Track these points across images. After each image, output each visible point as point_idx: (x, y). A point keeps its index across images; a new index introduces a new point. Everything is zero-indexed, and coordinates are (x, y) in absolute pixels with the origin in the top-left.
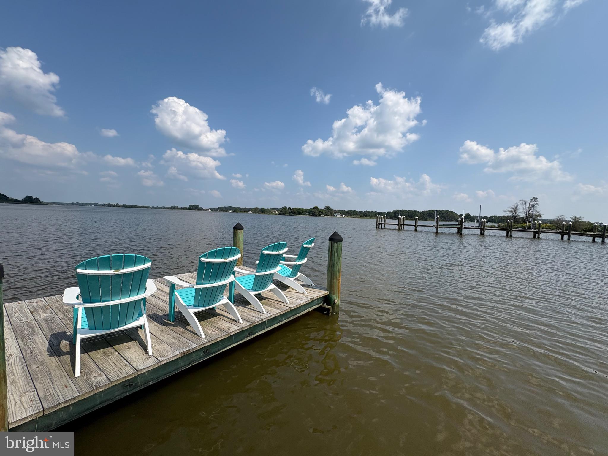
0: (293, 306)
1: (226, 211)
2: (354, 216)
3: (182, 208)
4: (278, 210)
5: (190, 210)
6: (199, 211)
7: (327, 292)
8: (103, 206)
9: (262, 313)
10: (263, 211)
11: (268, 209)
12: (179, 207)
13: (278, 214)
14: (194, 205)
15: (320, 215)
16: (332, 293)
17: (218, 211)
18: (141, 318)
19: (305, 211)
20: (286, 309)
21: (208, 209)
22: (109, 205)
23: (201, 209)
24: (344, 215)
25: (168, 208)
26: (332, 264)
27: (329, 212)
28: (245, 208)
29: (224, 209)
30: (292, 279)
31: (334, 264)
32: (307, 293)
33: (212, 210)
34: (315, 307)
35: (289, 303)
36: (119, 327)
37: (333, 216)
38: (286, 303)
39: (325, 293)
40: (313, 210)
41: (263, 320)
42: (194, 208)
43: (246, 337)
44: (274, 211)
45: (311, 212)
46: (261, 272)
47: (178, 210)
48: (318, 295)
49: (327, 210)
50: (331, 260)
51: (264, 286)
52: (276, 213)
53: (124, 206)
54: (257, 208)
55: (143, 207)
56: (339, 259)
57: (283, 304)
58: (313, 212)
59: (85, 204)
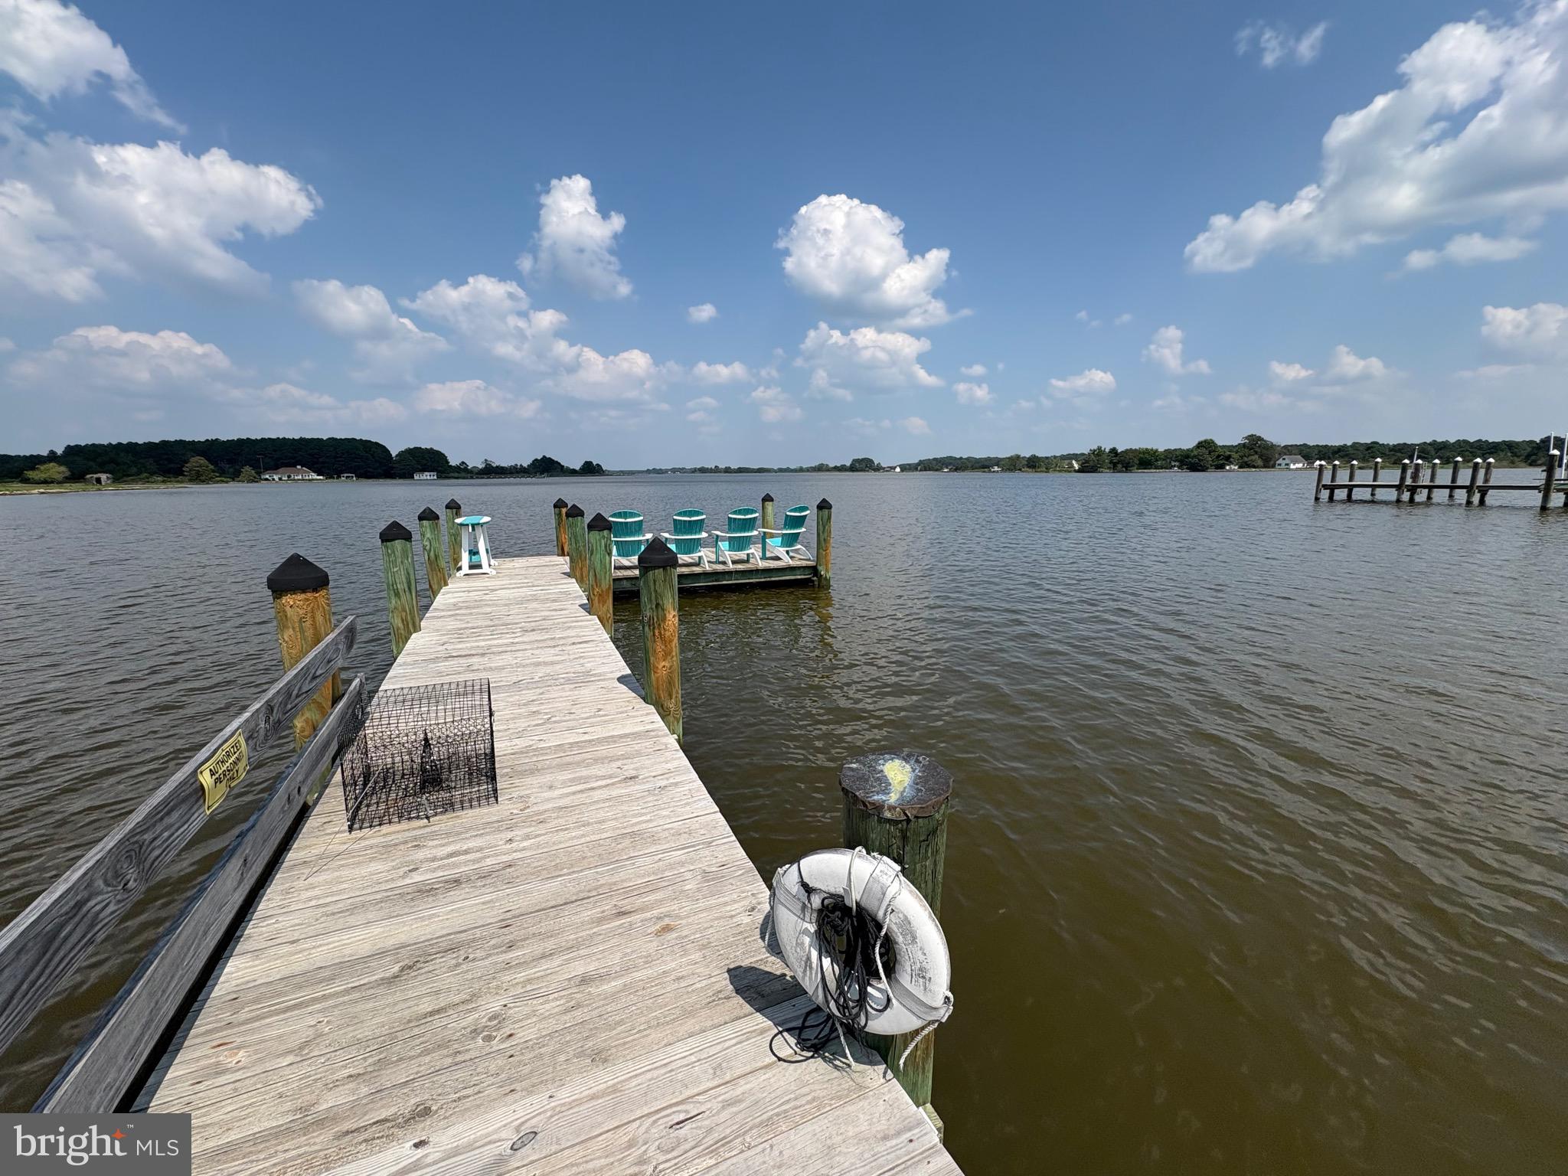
1: (937, 470)
4: (1075, 457)
5: (853, 471)
6: (873, 473)
8: (693, 472)
10: (1034, 463)
13: (1079, 471)
14: (863, 460)
15: (1221, 467)
17: (916, 469)
21: (895, 468)
23: (878, 469)
25: (808, 470)
27: (1256, 454)
29: (932, 464)
33: (904, 468)
37: (1273, 466)
40: (1195, 453)
42: (863, 465)
44: (1067, 462)
45: (1188, 457)
47: (828, 473)
49: (1250, 449)
52: (1073, 467)
54: (1019, 457)
58: (1195, 456)
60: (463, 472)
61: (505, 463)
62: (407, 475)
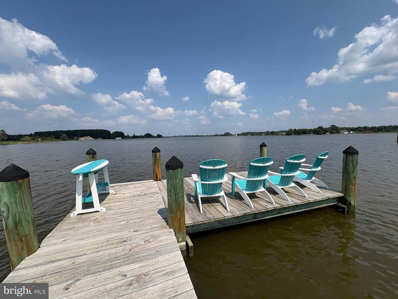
0: (311, 200)
1: (247, 135)
2: (365, 131)
3: (221, 135)
4: (285, 131)
5: (225, 136)
7: (342, 194)
9: (288, 200)
10: (273, 133)
11: (277, 132)
12: (219, 134)
13: (285, 135)
14: (227, 133)
15: (325, 133)
16: (347, 195)
17: (241, 135)
18: (222, 192)
19: (309, 131)
20: (305, 201)
21: (236, 135)
22: (187, 136)
23: (231, 135)
24: (352, 132)
25: (213, 136)
26: (347, 172)
27: (334, 130)
28: (259, 132)
29: (245, 134)
30: (309, 181)
31: (349, 172)
32: (322, 192)
33: (238, 135)
34: (330, 204)
35: (307, 197)
36: (213, 195)
37: (339, 133)
38: (305, 197)
39: (341, 195)
40: (318, 130)
41: (289, 205)
42: (227, 134)
43: (277, 214)
45: (315, 131)
46: (285, 174)
47: (218, 136)
48: (333, 195)
49: (332, 129)
50: (345, 169)
51: (288, 184)
52: (283, 134)
53: (193, 136)
54: (269, 132)
55: (201, 136)
56: (354, 168)
57: (302, 197)
59: (178, 136)
60: (128, 137)
61: (138, 135)
62: (114, 138)
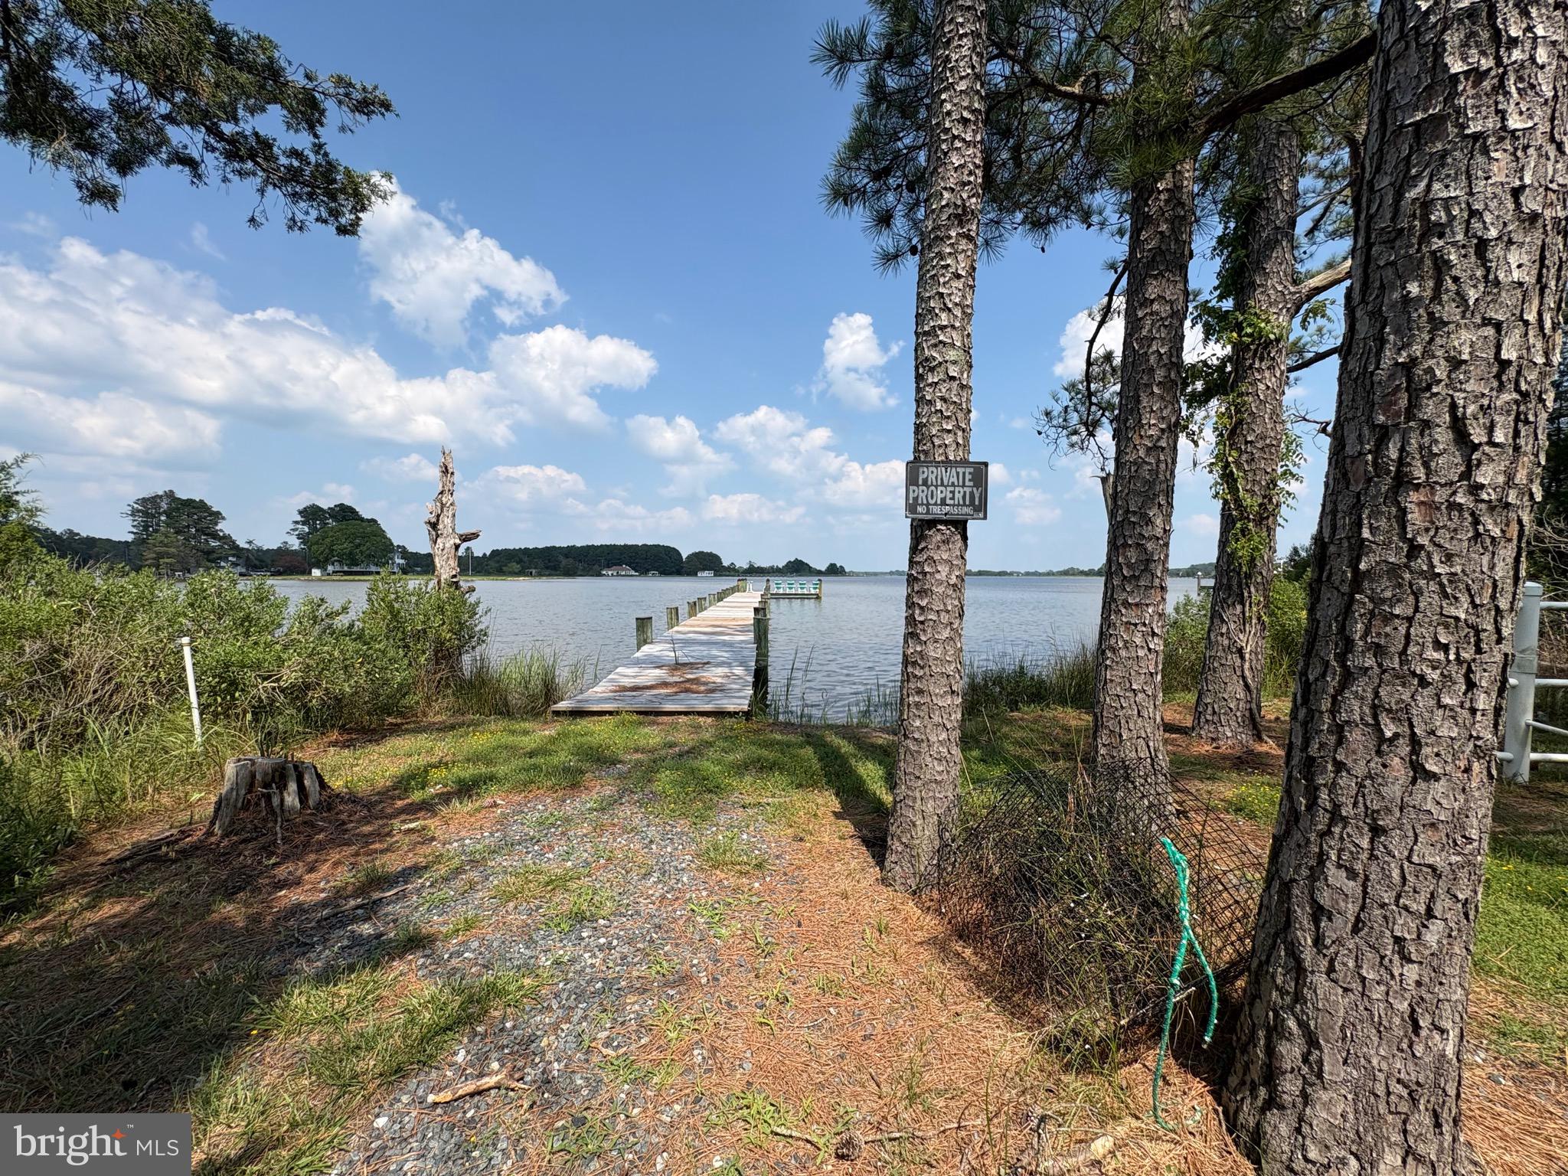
60: (732, 571)
61: (765, 564)
62: (692, 573)
